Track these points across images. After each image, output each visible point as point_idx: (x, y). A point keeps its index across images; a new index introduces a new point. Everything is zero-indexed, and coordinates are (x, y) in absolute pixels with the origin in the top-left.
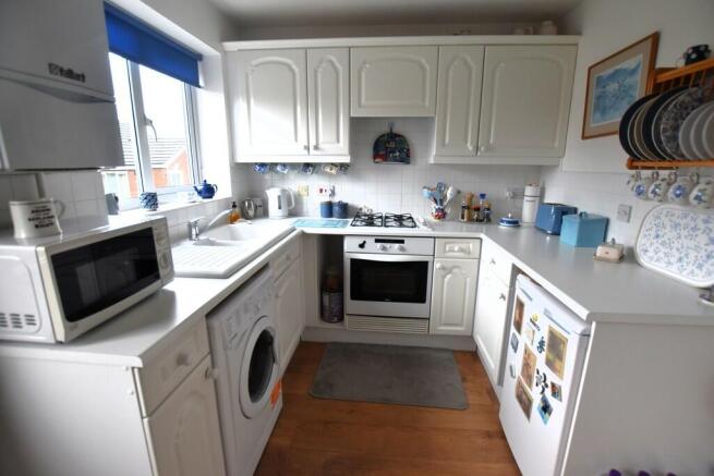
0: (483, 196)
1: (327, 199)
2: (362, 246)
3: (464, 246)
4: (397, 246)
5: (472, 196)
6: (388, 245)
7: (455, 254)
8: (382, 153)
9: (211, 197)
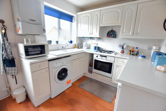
0: (137, 48)
1: (96, 46)
2: (97, 57)
3: (123, 60)
4: (105, 58)
5: (134, 48)
6: (103, 57)
7: (120, 62)
8: (109, 35)
9: (72, 43)
